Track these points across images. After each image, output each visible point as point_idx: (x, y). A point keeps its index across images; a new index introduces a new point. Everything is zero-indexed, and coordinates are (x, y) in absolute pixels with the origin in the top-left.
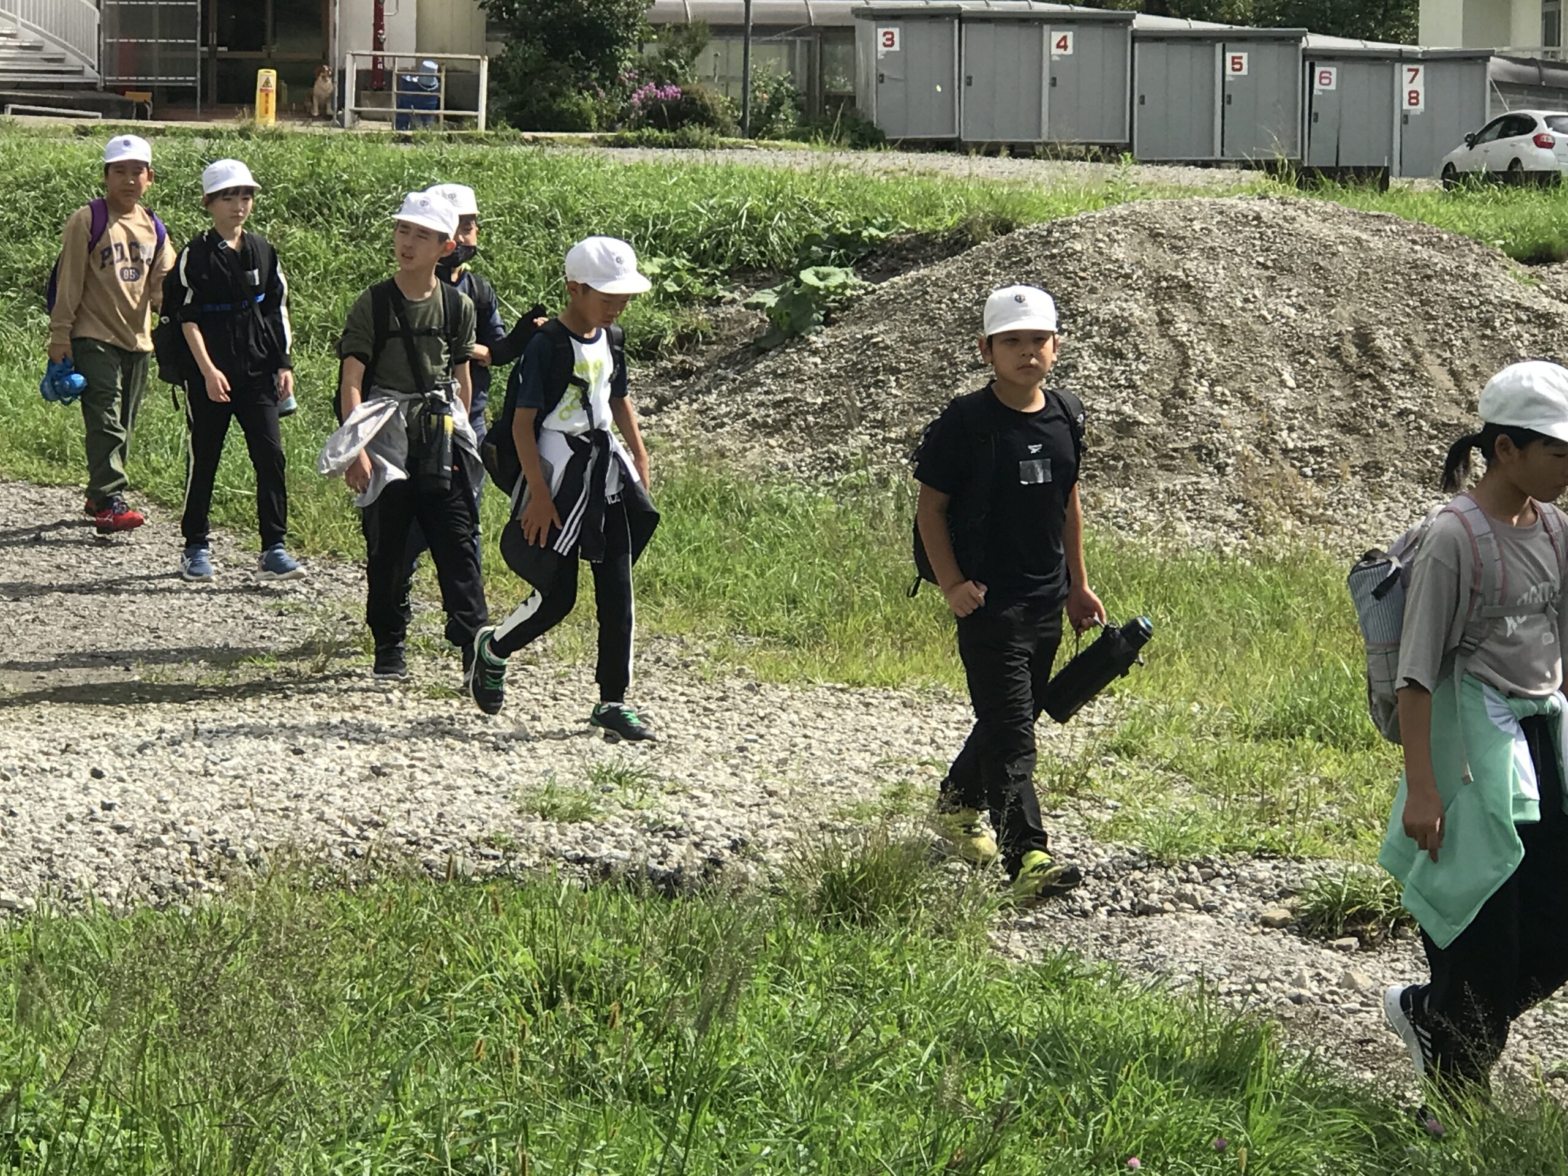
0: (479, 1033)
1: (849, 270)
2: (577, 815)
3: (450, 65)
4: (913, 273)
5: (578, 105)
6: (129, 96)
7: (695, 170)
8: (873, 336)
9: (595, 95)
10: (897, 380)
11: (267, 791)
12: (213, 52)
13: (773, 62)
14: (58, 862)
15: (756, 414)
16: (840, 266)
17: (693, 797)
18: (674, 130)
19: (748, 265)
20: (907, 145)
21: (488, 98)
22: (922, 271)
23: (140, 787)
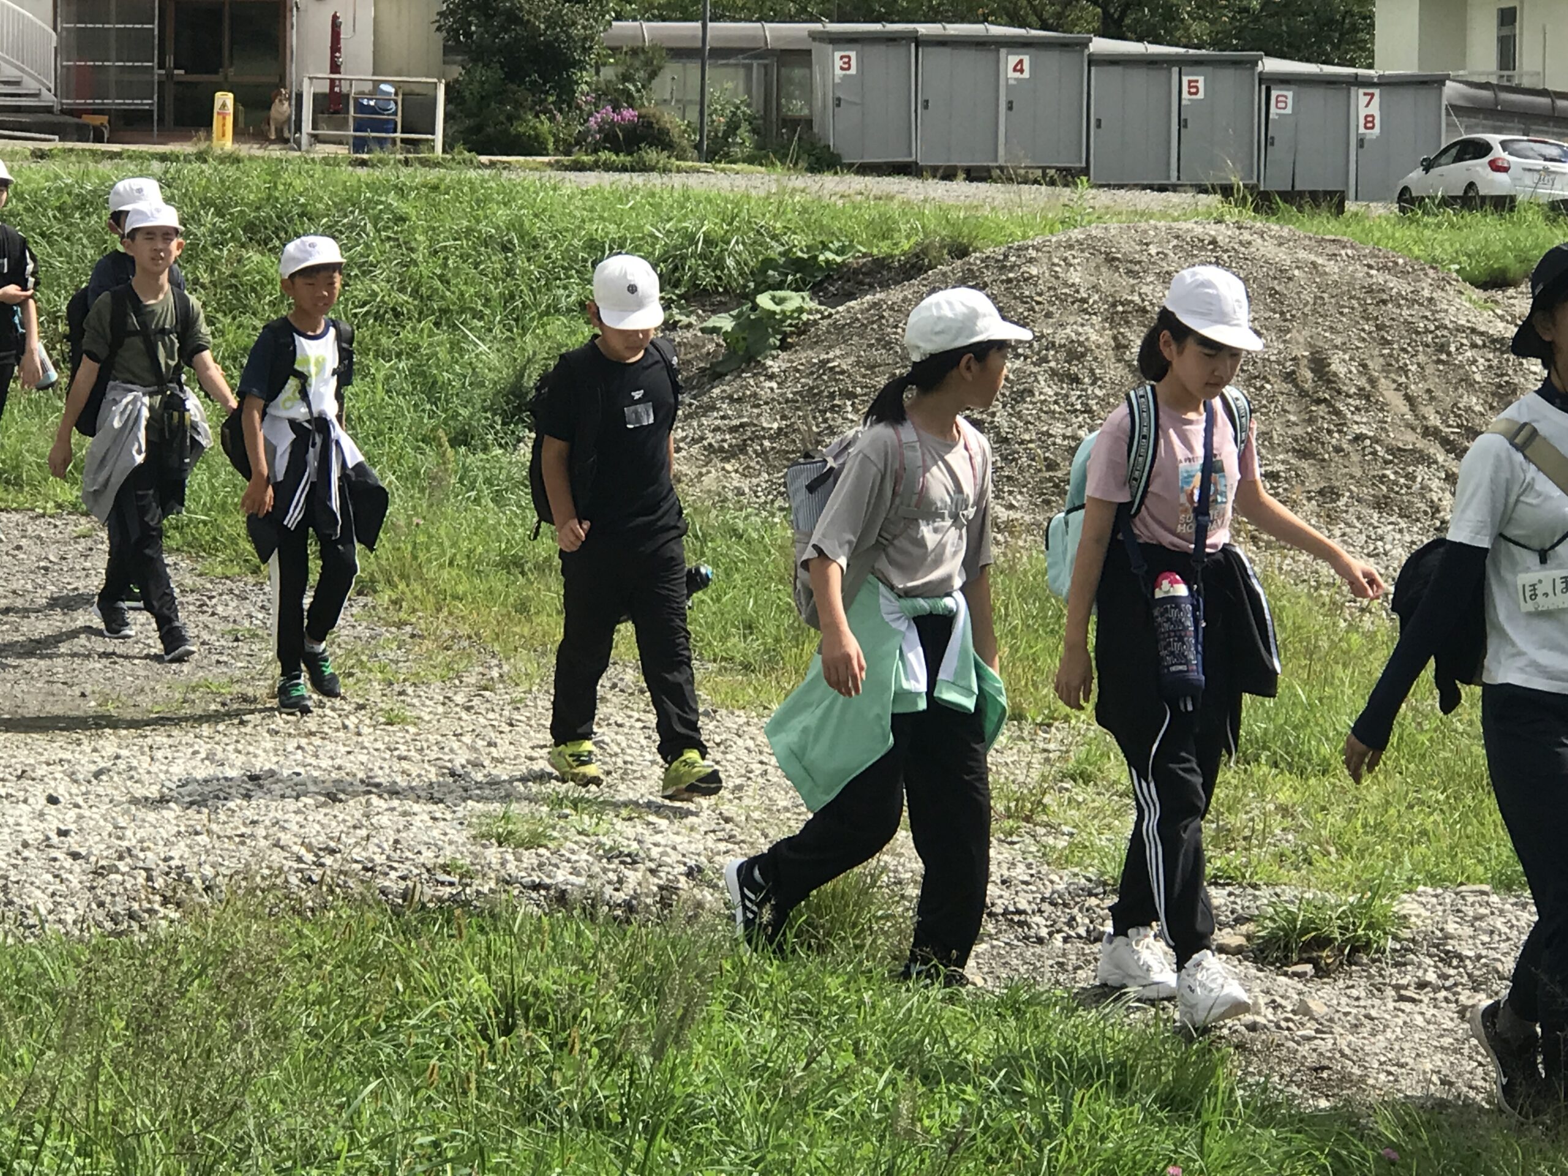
0: (434, 1061)
1: (805, 294)
2: (534, 841)
3: (407, 88)
4: (869, 297)
5: (535, 128)
6: (87, 119)
7: (652, 195)
8: (829, 361)
9: (552, 119)
10: (853, 405)
11: (223, 817)
12: (170, 76)
13: (729, 85)
14: (14, 889)
15: (711, 439)
16: (797, 290)
17: (649, 823)
18: (630, 154)
19: (705, 290)
20: (864, 169)
21: (445, 121)
22: (878, 296)
23: (95, 812)
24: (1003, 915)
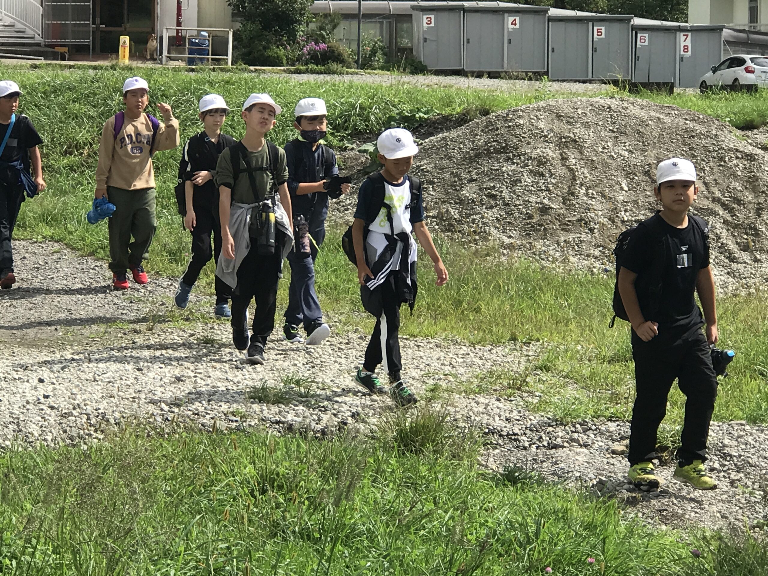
0: (227, 507)
2: (276, 400)
3: (214, 34)
4: (440, 135)
5: (277, 53)
6: (57, 49)
7: (334, 85)
8: (421, 166)
9: (285, 48)
10: (433, 187)
11: (124, 389)
12: (98, 28)
13: (372, 32)
14: (22, 424)
17: (333, 391)
18: (324, 65)
19: (360, 131)
20: (438, 73)
21: (233, 49)
22: (445, 134)
23: (62, 387)
24: (507, 436)
